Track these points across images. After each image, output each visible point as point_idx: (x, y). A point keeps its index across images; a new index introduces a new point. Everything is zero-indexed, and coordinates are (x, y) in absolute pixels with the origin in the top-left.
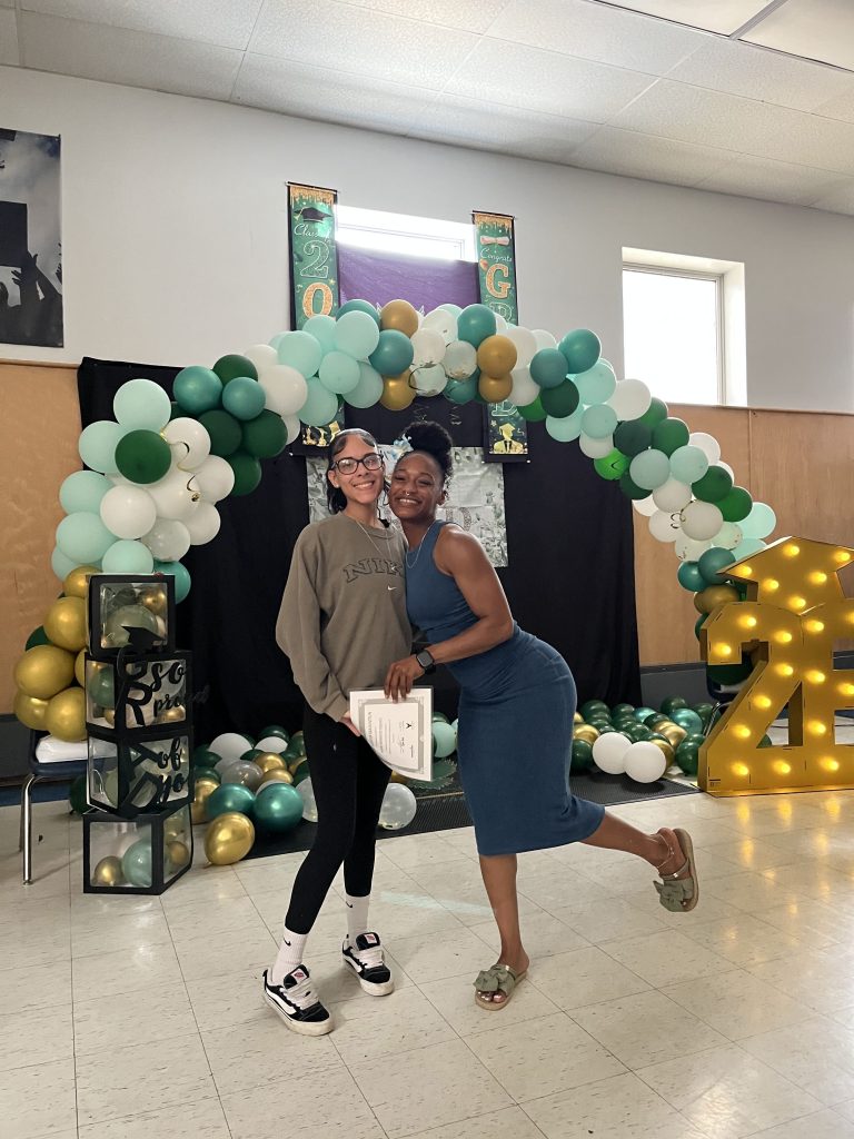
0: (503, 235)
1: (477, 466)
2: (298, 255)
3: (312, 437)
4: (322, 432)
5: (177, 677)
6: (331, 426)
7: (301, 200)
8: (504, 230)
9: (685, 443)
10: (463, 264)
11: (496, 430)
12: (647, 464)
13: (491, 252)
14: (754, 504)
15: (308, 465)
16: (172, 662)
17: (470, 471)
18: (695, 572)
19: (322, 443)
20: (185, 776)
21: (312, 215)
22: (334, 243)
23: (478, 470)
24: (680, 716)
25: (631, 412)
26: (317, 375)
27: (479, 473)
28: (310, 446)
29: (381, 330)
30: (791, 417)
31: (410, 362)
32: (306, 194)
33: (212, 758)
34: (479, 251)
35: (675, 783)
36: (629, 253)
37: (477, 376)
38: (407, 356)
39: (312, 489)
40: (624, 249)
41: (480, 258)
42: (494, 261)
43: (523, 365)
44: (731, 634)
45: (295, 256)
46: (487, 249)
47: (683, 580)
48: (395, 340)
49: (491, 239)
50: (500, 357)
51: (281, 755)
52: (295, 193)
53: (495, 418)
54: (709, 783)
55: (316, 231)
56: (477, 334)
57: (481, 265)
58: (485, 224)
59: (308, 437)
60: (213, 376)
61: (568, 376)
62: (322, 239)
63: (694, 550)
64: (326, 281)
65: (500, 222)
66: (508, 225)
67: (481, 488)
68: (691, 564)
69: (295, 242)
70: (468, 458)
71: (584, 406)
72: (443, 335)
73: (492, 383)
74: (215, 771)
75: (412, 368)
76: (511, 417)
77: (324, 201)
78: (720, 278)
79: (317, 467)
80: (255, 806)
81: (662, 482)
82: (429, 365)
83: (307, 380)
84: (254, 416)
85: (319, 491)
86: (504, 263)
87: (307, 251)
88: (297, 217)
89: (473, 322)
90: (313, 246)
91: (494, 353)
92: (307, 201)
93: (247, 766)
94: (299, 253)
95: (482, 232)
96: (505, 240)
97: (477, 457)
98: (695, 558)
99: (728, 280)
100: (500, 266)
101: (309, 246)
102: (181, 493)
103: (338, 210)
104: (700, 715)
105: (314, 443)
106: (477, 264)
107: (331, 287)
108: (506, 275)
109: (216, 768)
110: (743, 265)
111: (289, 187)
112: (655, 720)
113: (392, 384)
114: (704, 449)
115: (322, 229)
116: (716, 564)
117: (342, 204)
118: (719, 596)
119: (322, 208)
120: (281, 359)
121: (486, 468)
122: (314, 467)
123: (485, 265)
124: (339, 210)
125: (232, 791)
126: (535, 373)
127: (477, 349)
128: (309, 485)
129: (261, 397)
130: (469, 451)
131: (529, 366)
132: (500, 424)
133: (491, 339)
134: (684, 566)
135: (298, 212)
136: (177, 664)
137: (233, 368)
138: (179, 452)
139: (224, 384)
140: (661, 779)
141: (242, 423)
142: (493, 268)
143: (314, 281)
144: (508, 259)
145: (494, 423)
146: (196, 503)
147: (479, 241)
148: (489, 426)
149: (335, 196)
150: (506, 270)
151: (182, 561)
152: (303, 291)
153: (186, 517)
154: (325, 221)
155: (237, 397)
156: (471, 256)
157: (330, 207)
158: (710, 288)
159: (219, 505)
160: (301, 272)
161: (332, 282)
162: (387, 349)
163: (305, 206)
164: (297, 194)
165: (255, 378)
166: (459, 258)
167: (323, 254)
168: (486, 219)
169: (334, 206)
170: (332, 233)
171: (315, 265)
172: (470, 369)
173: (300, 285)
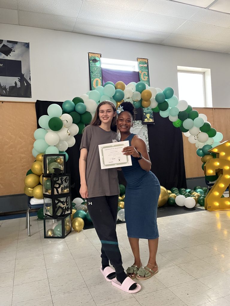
0: (145, 64)
1: (140, 125)
2: (92, 72)
5: (67, 181)
7: (92, 57)
8: (145, 62)
9: (198, 117)
10: (135, 72)
11: (145, 116)
12: (187, 123)
14: (217, 132)
16: (65, 177)
17: (138, 127)
18: (201, 151)
20: (69, 207)
21: (95, 61)
22: (101, 68)
23: (140, 126)
24: (198, 191)
25: (183, 109)
27: (141, 127)
29: (116, 89)
30: (224, 110)
31: (123, 98)
32: (93, 55)
34: (139, 68)
35: (199, 208)
36: (179, 68)
37: (141, 101)
38: (123, 96)
40: (178, 66)
41: (139, 70)
42: (143, 71)
43: (153, 97)
44: (212, 167)
45: (91, 71)
46: (141, 68)
47: (198, 154)
48: (119, 91)
49: (142, 65)
52: (90, 55)
53: (145, 113)
54: (208, 208)
55: (96, 65)
56: (141, 89)
57: (140, 72)
60: (73, 103)
61: (166, 100)
62: (98, 67)
63: (201, 145)
65: (144, 60)
66: (147, 61)
67: (141, 131)
68: (200, 149)
69: (91, 68)
70: (138, 123)
71: (170, 108)
72: (132, 90)
73: (145, 102)
75: (124, 99)
76: (149, 112)
77: (98, 57)
78: (204, 73)
81: (192, 127)
82: (129, 98)
83: (97, 103)
84: (83, 113)
87: (94, 70)
88: (91, 61)
89: (140, 86)
90: (95, 69)
91: (146, 94)
92: (93, 57)
93: (83, 206)
94: (92, 71)
95: (140, 63)
96: (146, 65)
97: (140, 123)
98: (201, 147)
99: (206, 74)
100: (145, 72)
101: (94, 69)
102: (66, 133)
104: (203, 190)
106: (139, 72)
107: (100, 79)
108: (146, 75)
110: (210, 69)
111: (89, 54)
112: (191, 192)
113: (119, 103)
114: (203, 118)
115: (97, 64)
116: (207, 149)
117: (103, 58)
118: (208, 158)
119: (97, 59)
120: (90, 98)
121: (143, 126)
123: (141, 72)
124: (102, 59)
125: (80, 212)
126: (157, 99)
127: (141, 93)
129: (85, 108)
130: (138, 121)
131: (155, 98)
132: (146, 114)
133: (145, 91)
134: (198, 150)
135: (91, 60)
136: (67, 177)
137: (77, 100)
138: (65, 122)
139: (75, 105)
140: (194, 207)
141: (81, 115)
142: (143, 73)
143: (96, 78)
144: (147, 70)
145: (144, 114)
146: (70, 136)
147: (139, 65)
148: (143, 115)
149: (101, 56)
150: (146, 73)
151: (66, 151)
152: (93, 81)
153: (67, 140)
154: (98, 62)
155: (79, 108)
156: (137, 70)
157: (100, 59)
158: (201, 76)
159: (75, 137)
160: (92, 76)
161: (101, 78)
162: (117, 94)
163: (93, 58)
164: (91, 55)
165: (83, 103)
166: (134, 71)
167: (98, 71)
168: (141, 60)
169: (101, 58)
170: (100, 65)
171: (96, 74)
172: (139, 99)
173: (92, 79)
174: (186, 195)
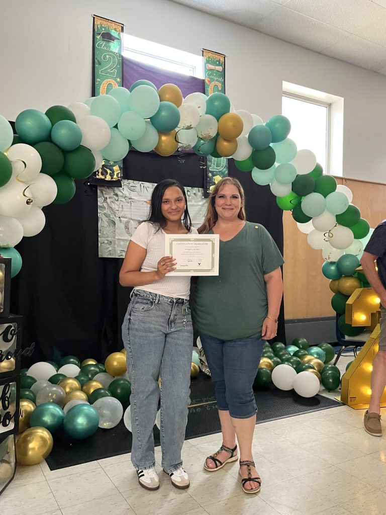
0: (219, 65)
1: (200, 199)
2: (98, 61)
3: (102, 174)
4: (109, 171)
5: (9, 337)
6: (114, 168)
7: (101, 27)
8: (219, 63)
9: (334, 191)
10: (194, 79)
11: (211, 179)
12: (311, 201)
13: (212, 74)
14: (370, 229)
15: (99, 191)
16: (6, 325)
17: (195, 202)
18: (333, 268)
19: (108, 178)
20: (12, 413)
21: (108, 37)
22: (120, 56)
23: (200, 201)
24: (313, 351)
25: (304, 169)
26: (116, 127)
27: (201, 203)
28: (101, 179)
29: (160, 101)
31: (176, 126)
32: (104, 23)
33: (29, 380)
34: (206, 72)
35: (328, 399)
36: (287, 86)
37: (215, 140)
38: (176, 119)
39: (101, 207)
40: (284, 82)
41: (206, 77)
42: (213, 80)
43: (245, 135)
44: (365, 308)
45: (96, 61)
46: (210, 72)
47: (326, 273)
48: (169, 107)
49: (212, 67)
50: (234, 126)
51: (76, 378)
52: (98, 22)
53: (211, 172)
54: (349, 399)
55: (110, 47)
57: (206, 81)
58: (209, 58)
59: (100, 174)
60: (46, 118)
61: (271, 145)
62: (114, 53)
63: (335, 255)
64: (115, 79)
65: (218, 57)
66: (222, 59)
67: (201, 212)
68: (332, 263)
69: (97, 52)
70: (195, 194)
71: (276, 164)
72: (198, 109)
73: (225, 143)
74: (31, 392)
75: (177, 130)
76: (220, 171)
77: (116, 30)
78: (329, 106)
79: (104, 193)
80: (65, 420)
81: (320, 213)
82: (189, 128)
83: (111, 129)
84: (73, 149)
85: (105, 208)
86: (219, 82)
87: (104, 59)
88: (98, 37)
90: (108, 56)
91: (230, 124)
92: (105, 28)
93: (54, 389)
94: (99, 60)
95: (208, 62)
96: (220, 68)
97: (200, 194)
98: (335, 259)
99: (333, 107)
100: (217, 83)
101: (105, 56)
102: (19, 198)
103: (125, 37)
104: (323, 350)
105: (103, 177)
106: (203, 81)
107: (118, 82)
108: (220, 89)
109: (31, 389)
110: (343, 99)
111: (94, 18)
112: (300, 354)
113: (164, 138)
114: (344, 195)
115: (114, 46)
116: (348, 263)
117: (126, 33)
118: (348, 283)
119: (114, 33)
120: (93, 112)
121: (204, 201)
122: (102, 193)
123: (209, 81)
125: (48, 409)
126: (251, 140)
127: (218, 121)
128: (99, 204)
129: (78, 136)
130: (195, 190)
131: (247, 136)
132: (214, 175)
133: (226, 116)
134: (326, 264)
135: (99, 34)
136: (10, 327)
137: (58, 114)
138: (18, 167)
139: (53, 125)
140: (317, 395)
141: (66, 152)
142: (213, 83)
143: (108, 77)
144: (221, 79)
145: (210, 175)
146: (29, 206)
147: (206, 66)
148: (207, 176)
149: (122, 28)
150: (220, 85)
151: (17, 247)
152: (100, 83)
153: (20, 216)
154: (116, 41)
155: (62, 134)
156: (200, 75)
157: (119, 34)
158: (324, 110)
159: (46, 210)
160: (100, 71)
161: (118, 80)
162: (163, 113)
163: (103, 30)
164: (99, 23)
165: (75, 122)
166: (192, 75)
167: (113, 62)
168: (210, 55)
169: (121, 34)
170: (120, 49)
171: (109, 68)
172: (213, 134)
173: (98, 80)
174: (292, 363)
